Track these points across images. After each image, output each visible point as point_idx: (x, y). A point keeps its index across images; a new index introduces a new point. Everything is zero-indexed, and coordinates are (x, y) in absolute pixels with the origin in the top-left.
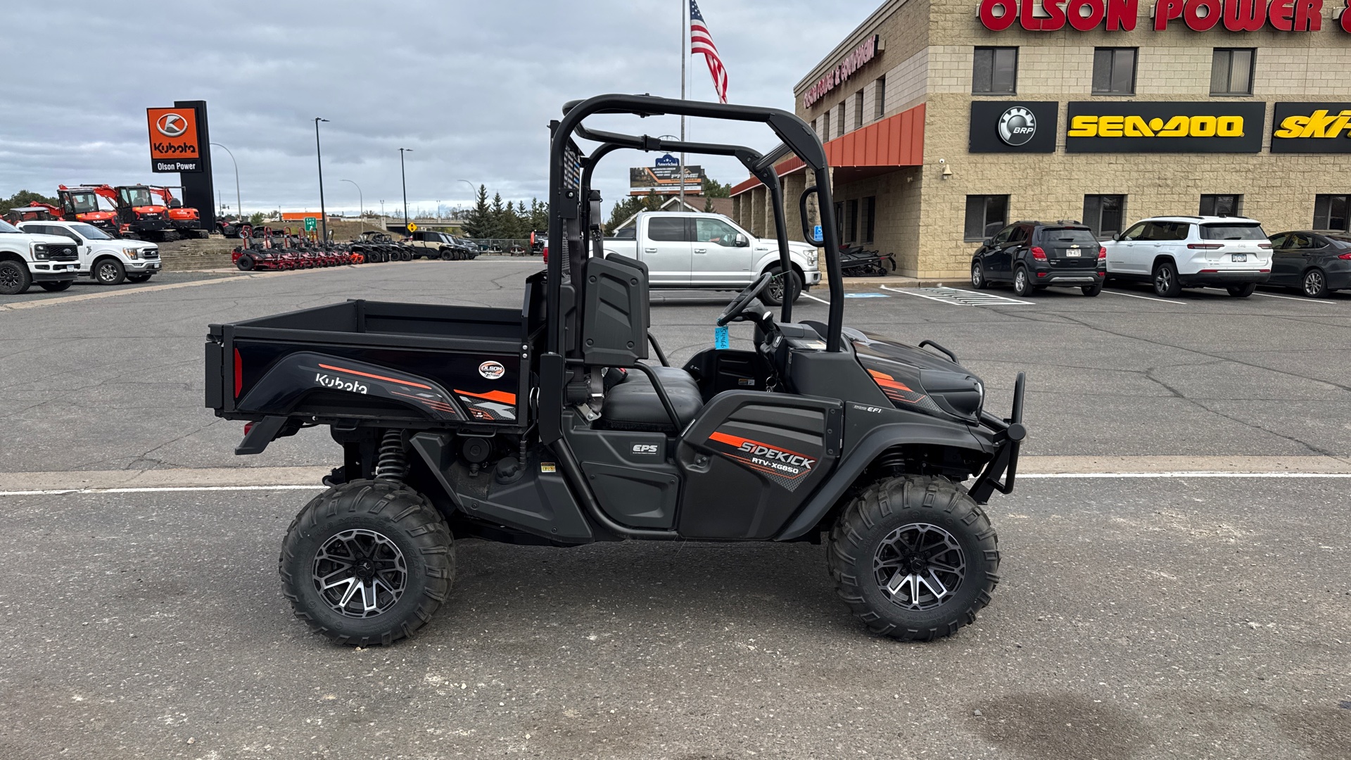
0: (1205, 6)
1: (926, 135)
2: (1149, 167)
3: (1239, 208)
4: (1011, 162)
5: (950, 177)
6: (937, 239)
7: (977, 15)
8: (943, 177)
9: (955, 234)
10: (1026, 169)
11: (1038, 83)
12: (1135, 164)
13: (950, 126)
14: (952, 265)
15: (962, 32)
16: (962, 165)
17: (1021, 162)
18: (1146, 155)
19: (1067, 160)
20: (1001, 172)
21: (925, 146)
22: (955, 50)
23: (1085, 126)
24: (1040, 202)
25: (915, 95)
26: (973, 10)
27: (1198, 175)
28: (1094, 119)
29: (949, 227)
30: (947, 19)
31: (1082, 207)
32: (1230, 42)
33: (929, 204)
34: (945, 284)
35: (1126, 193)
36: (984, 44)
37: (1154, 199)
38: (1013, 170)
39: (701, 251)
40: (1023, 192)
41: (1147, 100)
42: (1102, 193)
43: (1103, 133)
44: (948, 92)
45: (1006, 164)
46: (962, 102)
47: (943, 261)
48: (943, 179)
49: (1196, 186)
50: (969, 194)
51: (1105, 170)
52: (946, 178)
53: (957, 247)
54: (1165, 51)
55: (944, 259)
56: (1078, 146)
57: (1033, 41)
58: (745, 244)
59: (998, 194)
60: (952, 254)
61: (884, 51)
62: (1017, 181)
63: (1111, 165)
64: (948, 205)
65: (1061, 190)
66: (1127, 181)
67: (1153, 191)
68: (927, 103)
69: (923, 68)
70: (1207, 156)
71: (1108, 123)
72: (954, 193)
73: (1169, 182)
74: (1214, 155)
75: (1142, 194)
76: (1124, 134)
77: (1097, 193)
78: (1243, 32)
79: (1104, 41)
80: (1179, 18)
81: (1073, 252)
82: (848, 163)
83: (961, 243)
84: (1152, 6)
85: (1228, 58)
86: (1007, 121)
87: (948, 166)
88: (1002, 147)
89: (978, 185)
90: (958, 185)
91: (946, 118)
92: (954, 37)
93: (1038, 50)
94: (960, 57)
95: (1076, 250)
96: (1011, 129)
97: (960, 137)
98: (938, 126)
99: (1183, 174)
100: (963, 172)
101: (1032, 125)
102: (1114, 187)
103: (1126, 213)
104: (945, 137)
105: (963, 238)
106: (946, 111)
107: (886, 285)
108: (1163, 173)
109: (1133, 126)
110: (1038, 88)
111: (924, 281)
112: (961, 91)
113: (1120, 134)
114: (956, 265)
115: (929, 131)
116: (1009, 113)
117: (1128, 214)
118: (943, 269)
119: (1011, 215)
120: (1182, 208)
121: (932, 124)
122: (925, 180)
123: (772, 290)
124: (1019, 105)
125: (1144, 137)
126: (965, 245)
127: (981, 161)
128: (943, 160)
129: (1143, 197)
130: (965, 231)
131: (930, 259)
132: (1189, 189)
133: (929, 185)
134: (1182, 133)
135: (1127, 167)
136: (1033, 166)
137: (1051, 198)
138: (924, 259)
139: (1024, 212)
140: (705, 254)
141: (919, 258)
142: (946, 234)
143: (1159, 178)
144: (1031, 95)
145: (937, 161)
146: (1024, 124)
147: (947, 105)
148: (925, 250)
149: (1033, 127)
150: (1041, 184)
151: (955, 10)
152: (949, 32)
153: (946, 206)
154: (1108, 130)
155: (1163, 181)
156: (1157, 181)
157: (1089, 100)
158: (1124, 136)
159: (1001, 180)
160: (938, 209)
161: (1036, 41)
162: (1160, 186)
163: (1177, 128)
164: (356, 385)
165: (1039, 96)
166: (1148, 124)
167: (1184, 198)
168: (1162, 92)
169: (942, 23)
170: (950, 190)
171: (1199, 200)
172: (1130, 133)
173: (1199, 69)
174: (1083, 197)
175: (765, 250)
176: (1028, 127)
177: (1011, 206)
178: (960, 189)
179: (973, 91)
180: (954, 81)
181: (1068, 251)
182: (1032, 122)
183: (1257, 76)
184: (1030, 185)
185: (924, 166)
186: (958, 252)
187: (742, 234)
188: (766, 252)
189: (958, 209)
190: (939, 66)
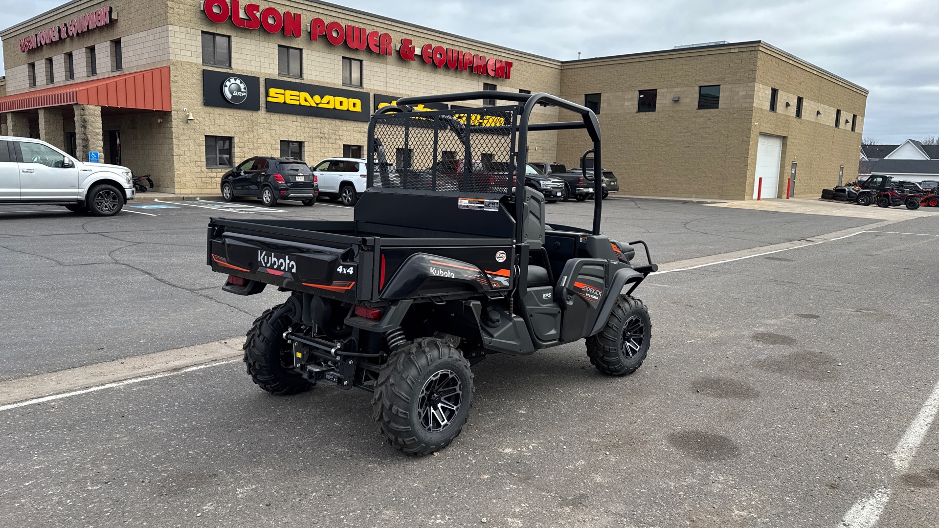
0: (337, 30)
1: (172, 90)
2: (315, 125)
3: (362, 153)
4: (232, 115)
5: (192, 121)
6: (187, 165)
7: (202, 9)
8: (188, 121)
9: (199, 163)
10: (242, 120)
11: (245, 63)
12: (307, 123)
13: (189, 85)
14: (200, 184)
15: (192, 19)
16: (200, 114)
17: (239, 115)
18: (313, 118)
19: (268, 116)
20: (226, 121)
21: (172, 98)
22: (187, 31)
23: (277, 96)
24: (253, 143)
25: (157, 59)
26: (198, 5)
27: (340, 132)
28: (282, 91)
29: (194, 157)
30: (180, 7)
31: (279, 148)
32: (350, 54)
33: (179, 140)
34: (202, 198)
35: (304, 141)
36: (208, 31)
37: (319, 146)
38: (234, 120)
39: (29, 171)
40: (242, 136)
41: (310, 83)
42: (290, 140)
43: (288, 102)
44: (185, 60)
45: (229, 115)
46: (196, 69)
47: (192, 182)
48: (188, 123)
49: (340, 139)
50: (206, 134)
51: (290, 125)
52: (189, 122)
53: (202, 171)
54: (317, 54)
55: (194, 180)
56: (275, 108)
57: (240, 34)
58: (72, 166)
59: (226, 136)
60: (199, 176)
61: (117, 20)
62: (238, 128)
63: (294, 122)
64: (193, 142)
65: (266, 136)
66: (304, 133)
67: (318, 140)
68: (171, 66)
69: (164, 40)
70: (345, 122)
71: (291, 95)
72: (196, 133)
73: (326, 136)
74: (348, 121)
75: (313, 142)
76: (300, 103)
77: (287, 140)
78: (356, 50)
79: (283, 41)
80: (323, 35)
81: (300, 178)
82: (113, 104)
83: (204, 169)
84: (308, 24)
85: (349, 64)
86: (228, 87)
87: (191, 113)
88: (225, 103)
89: (212, 129)
90: (198, 127)
91: (185, 79)
92: (187, 21)
93: (245, 41)
94: (192, 37)
95: (301, 177)
96: (231, 93)
97: (196, 94)
98: (181, 84)
99: (333, 132)
100: (201, 119)
101: (244, 91)
102: (297, 136)
103: (304, 153)
104: (186, 93)
105: (205, 166)
106: (185, 74)
107: (159, 199)
108: (323, 130)
109: (304, 99)
110: (245, 66)
111: (187, 196)
112: (195, 61)
113: (297, 103)
114: (202, 184)
115: (174, 87)
116: (230, 81)
117: (306, 154)
118: (193, 187)
119: (236, 151)
120: (334, 152)
121: (176, 82)
122: (174, 122)
123: (98, 203)
124: (236, 76)
125: (311, 106)
126: (207, 170)
127: (213, 112)
128: (187, 109)
129: (313, 144)
130: (206, 161)
131: (183, 180)
132: (337, 141)
133: (177, 126)
134: (331, 106)
135: (303, 124)
136: (247, 119)
137: (260, 141)
138: (179, 180)
139: (244, 149)
140: (32, 174)
141: (175, 179)
142: (193, 162)
143: (321, 133)
144: (242, 70)
145: (182, 109)
146: (239, 90)
147: (186, 70)
148: (179, 173)
149: (245, 92)
150: (253, 132)
151: (185, 2)
152: (183, 17)
153: (192, 142)
154: (291, 99)
155: (323, 135)
156: (320, 135)
157: (277, 79)
158: (300, 105)
159: (227, 127)
160: (186, 144)
161: (242, 34)
162: (321, 137)
163: (328, 103)
164: (449, 273)
165: (247, 72)
166: (312, 98)
167: (335, 146)
168: (317, 79)
169: (177, 10)
170: (193, 131)
171: (342, 148)
172: (303, 103)
173: (336, 68)
174: (279, 141)
175: (89, 170)
176: (242, 92)
177: (235, 145)
178: (200, 130)
179: (203, 63)
180: (189, 54)
181: (297, 177)
182: (245, 89)
183: (364, 77)
184: (246, 132)
185: (173, 112)
186: (203, 175)
187: (68, 159)
188: (91, 173)
189: (200, 145)
190: (178, 41)
